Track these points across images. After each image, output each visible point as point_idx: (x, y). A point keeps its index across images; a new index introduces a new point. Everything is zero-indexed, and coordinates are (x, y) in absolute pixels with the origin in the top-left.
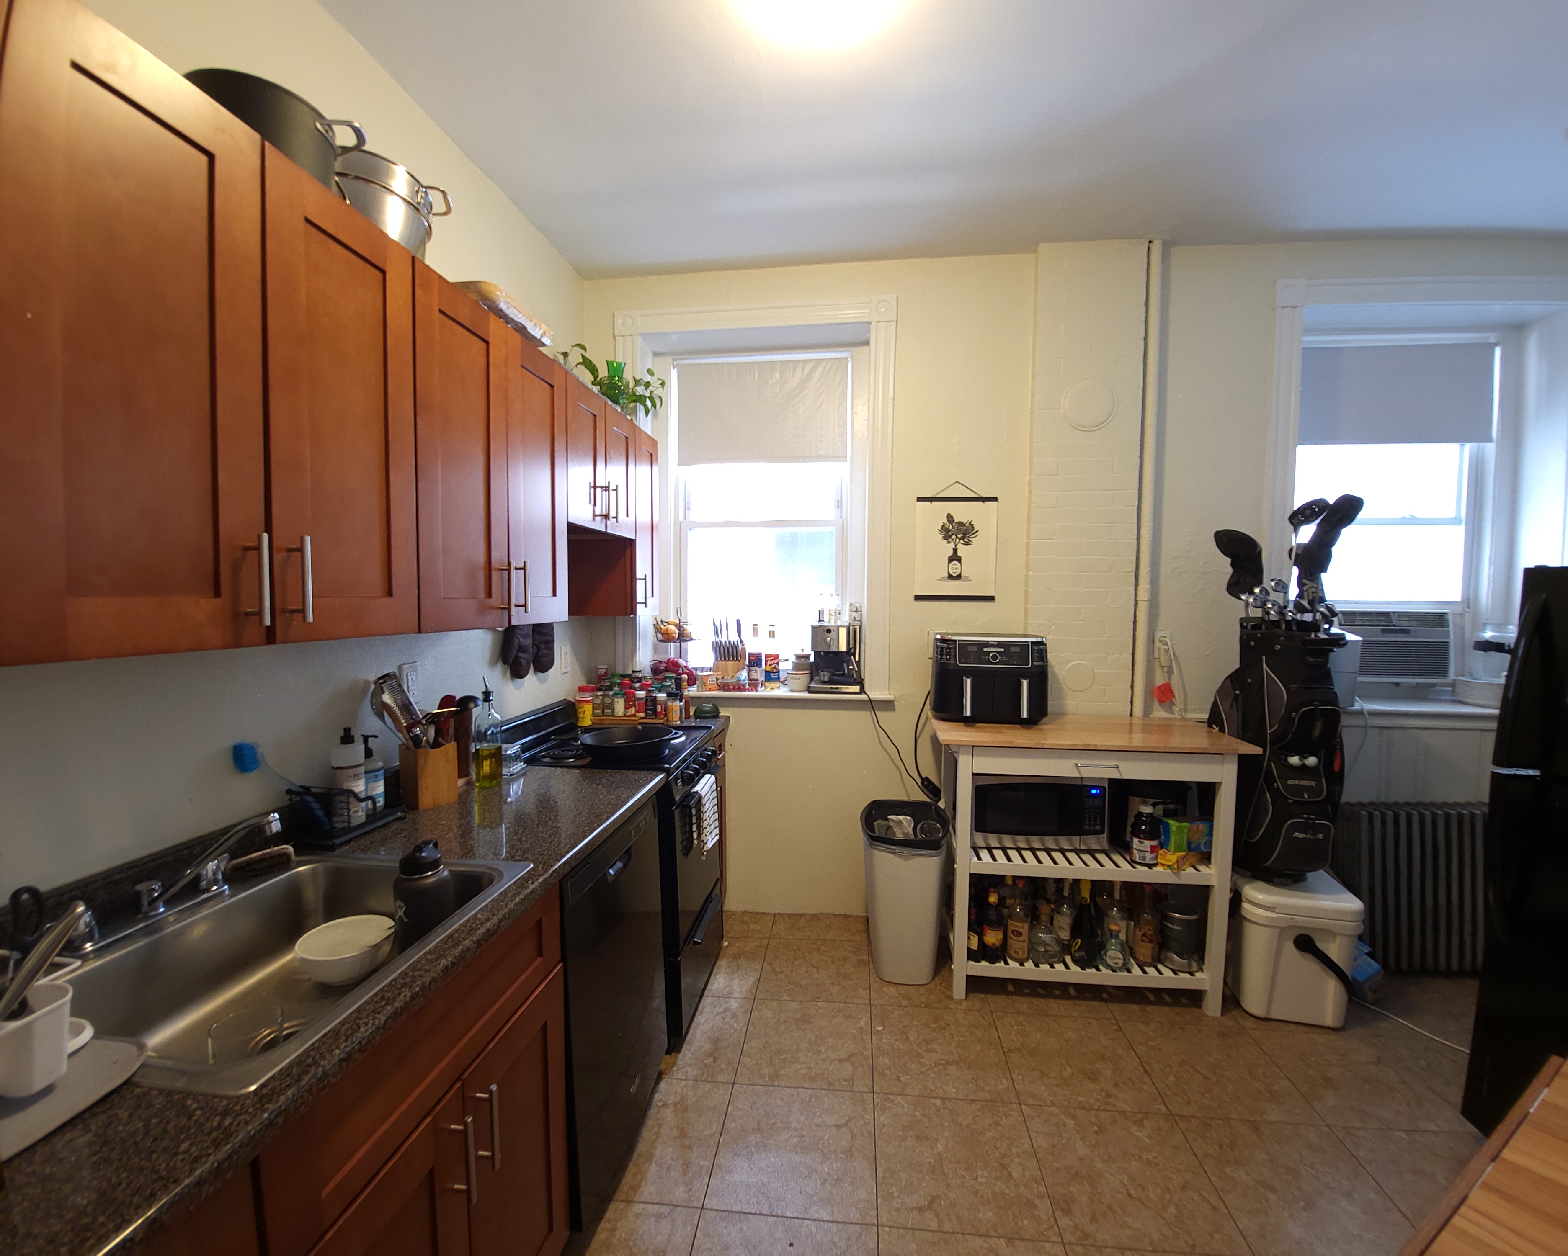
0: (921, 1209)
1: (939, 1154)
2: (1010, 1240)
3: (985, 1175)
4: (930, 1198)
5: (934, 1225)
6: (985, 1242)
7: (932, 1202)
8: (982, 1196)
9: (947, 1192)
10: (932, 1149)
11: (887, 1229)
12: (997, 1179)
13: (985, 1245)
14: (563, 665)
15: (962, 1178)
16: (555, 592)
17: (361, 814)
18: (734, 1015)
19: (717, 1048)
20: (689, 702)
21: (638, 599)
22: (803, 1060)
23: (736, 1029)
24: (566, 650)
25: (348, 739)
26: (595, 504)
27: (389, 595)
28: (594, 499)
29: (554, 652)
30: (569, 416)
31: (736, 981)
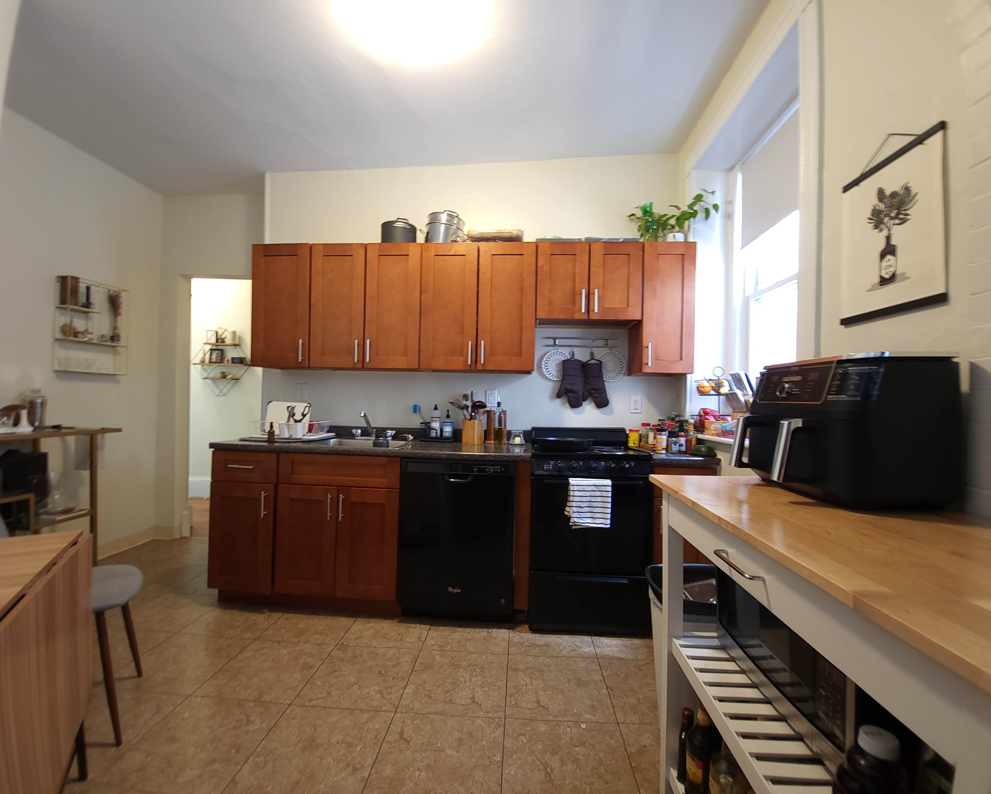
0: (401, 734)
1: (444, 750)
2: (366, 781)
3: (421, 777)
4: (408, 740)
5: (389, 738)
6: (369, 765)
7: (405, 740)
8: (403, 770)
9: (411, 749)
10: (449, 747)
11: (392, 715)
12: (416, 785)
13: (367, 765)
14: (632, 407)
15: (422, 762)
16: (520, 355)
17: (433, 434)
18: (574, 650)
19: (539, 646)
20: (694, 443)
21: (644, 361)
22: (534, 682)
23: (560, 652)
24: (636, 399)
25: (436, 408)
26: (575, 305)
27: (406, 356)
28: (574, 302)
29: (606, 396)
30: (540, 264)
31: (616, 649)
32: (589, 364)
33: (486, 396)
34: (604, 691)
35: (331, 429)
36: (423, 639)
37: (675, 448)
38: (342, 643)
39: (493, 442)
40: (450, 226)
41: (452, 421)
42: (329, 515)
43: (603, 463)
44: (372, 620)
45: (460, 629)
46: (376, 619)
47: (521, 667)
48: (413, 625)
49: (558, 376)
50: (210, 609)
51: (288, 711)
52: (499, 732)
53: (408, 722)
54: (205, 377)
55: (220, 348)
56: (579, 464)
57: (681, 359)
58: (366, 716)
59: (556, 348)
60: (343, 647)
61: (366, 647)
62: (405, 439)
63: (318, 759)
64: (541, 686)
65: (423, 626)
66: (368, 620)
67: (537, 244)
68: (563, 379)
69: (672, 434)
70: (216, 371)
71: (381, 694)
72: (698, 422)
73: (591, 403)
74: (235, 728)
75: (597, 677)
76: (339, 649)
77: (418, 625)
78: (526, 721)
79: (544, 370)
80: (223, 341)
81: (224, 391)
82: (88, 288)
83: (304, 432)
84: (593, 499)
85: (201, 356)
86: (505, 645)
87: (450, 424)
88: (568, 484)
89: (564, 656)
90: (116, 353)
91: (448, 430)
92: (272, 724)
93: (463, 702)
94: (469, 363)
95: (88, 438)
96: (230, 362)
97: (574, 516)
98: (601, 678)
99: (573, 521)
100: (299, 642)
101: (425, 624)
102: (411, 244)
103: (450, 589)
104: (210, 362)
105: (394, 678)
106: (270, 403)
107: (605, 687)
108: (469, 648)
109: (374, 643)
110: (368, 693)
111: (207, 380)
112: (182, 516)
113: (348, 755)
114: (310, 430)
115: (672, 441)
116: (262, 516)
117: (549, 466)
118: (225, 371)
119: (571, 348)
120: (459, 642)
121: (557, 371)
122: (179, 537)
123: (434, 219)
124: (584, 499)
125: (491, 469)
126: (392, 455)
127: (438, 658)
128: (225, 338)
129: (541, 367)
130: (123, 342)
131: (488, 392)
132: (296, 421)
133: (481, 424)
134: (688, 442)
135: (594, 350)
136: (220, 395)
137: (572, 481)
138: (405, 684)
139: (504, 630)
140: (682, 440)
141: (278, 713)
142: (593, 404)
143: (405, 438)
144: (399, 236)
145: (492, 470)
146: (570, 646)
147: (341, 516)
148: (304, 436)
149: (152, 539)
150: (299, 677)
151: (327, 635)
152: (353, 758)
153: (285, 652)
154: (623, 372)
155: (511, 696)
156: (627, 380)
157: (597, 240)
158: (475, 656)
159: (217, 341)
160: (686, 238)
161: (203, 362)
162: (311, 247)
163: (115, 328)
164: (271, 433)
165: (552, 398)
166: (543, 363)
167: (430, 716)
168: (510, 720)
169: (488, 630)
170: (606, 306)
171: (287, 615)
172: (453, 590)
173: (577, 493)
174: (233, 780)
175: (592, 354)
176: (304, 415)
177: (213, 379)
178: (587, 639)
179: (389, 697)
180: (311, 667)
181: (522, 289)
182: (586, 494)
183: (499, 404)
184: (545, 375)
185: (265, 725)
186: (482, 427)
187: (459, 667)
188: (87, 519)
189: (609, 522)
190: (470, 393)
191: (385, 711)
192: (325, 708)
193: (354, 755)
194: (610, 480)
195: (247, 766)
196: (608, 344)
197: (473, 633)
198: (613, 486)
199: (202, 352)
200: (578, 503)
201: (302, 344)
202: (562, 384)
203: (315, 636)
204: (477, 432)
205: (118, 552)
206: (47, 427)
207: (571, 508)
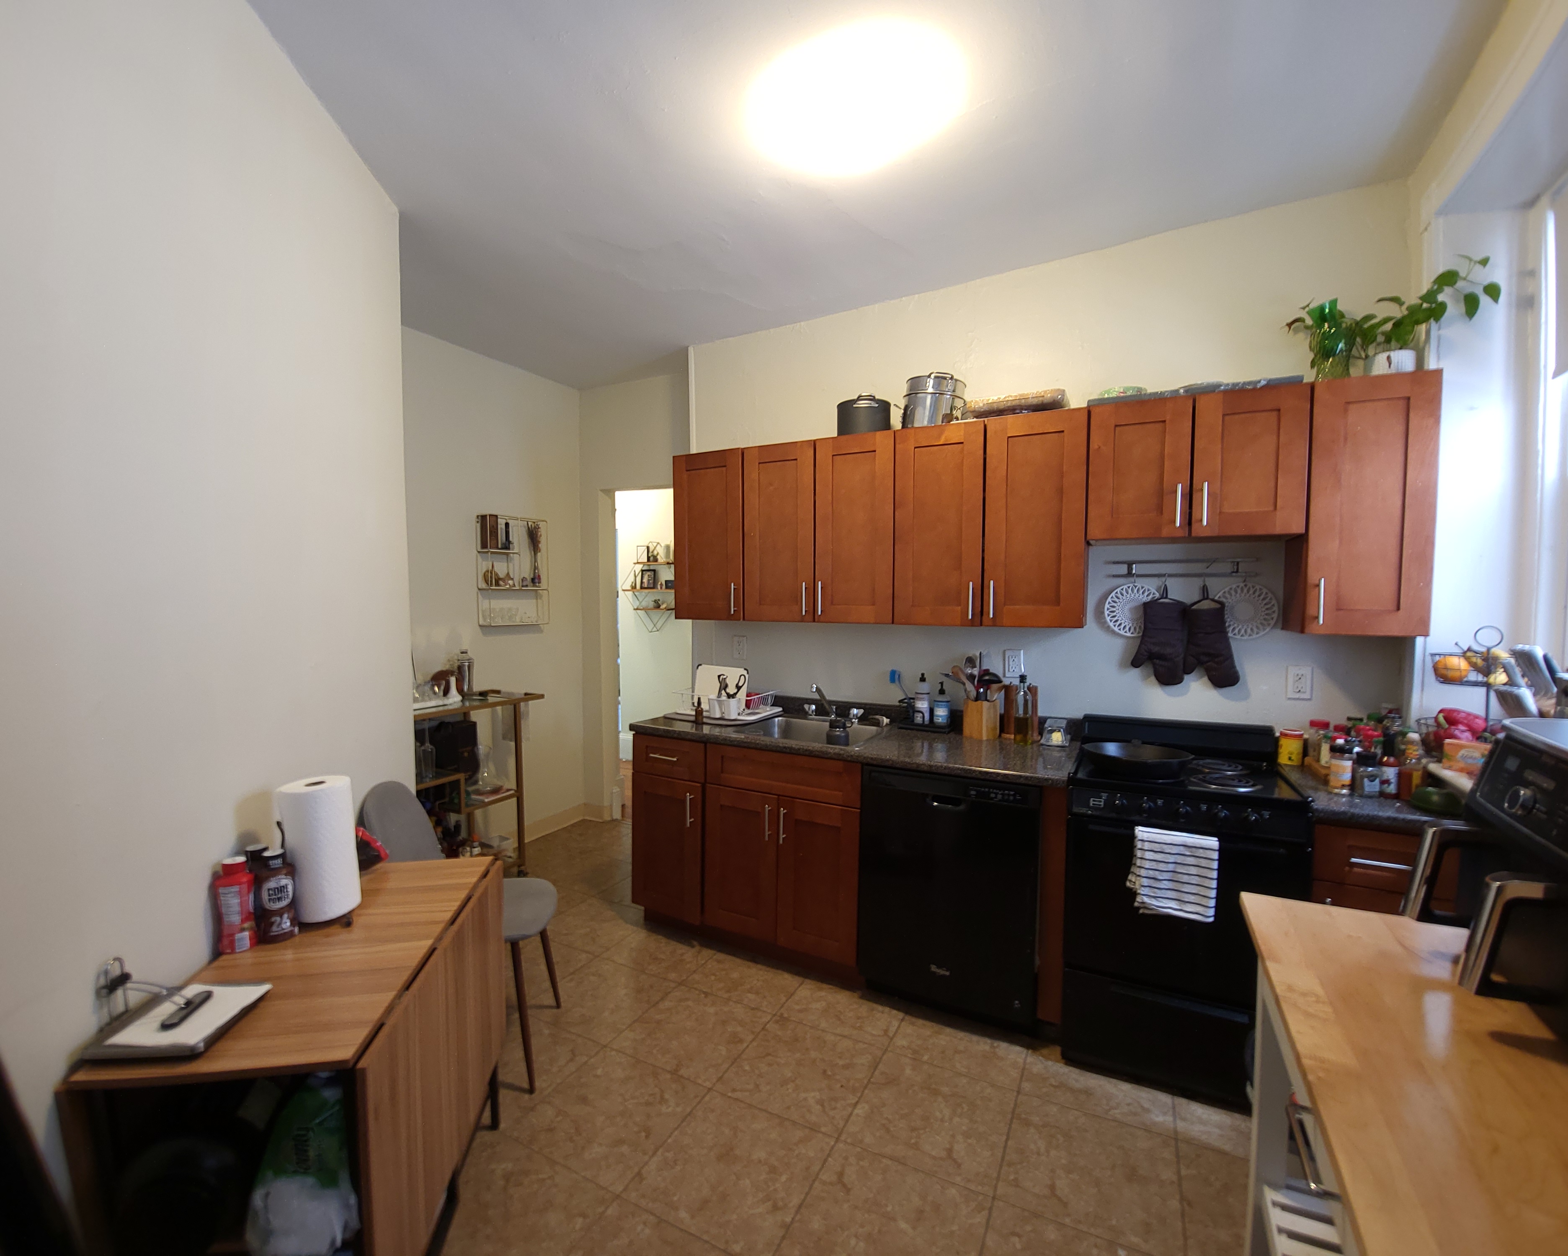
0: (841, 1175)
1: (894, 1219)
2: (787, 1227)
4: (849, 1187)
5: (824, 1177)
6: (793, 1206)
7: (844, 1186)
8: (836, 1230)
9: (851, 1203)
10: (903, 1217)
11: (832, 1143)
13: (791, 1206)
14: (1290, 688)
15: (862, 1226)
16: (1057, 602)
17: (918, 719)
18: (1135, 1114)
19: (1072, 1090)
20: (1416, 778)
21: (1310, 611)
22: (1053, 1153)
23: (1110, 1110)
24: (1300, 672)
25: (923, 679)
26: (1162, 513)
27: (873, 604)
28: (1160, 509)
29: (1234, 667)
30: (1094, 446)
31: (1217, 1131)
32: (1196, 610)
33: (1004, 660)
34: (1174, 1204)
35: (777, 701)
36: (891, 1034)
37: (1371, 787)
38: (782, 1014)
39: (1012, 736)
40: (941, 395)
41: (949, 699)
42: (767, 833)
43: (1204, 807)
44: (825, 986)
45: (948, 1030)
46: (831, 986)
47: (1035, 1119)
48: (880, 1008)
49: (1135, 629)
50: (635, 928)
51: (707, 1098)
52: (980, 1219)
53: (852, 1160)
54: (636, 608)
55: (652, 568)
56: (1155, 803)
57: (1398, 609)
58: (799, 1134)
59: (1132, 579)
60: (782, 1020)
61: (811, 1027)
62: (877, 724)
63: (734, 1177)
64: (1063, 1161)
65: (894, 1012)
66: (819, 984)
67: (1089, 411)
68: (1143, 636)
69: (1362, 760)
70: (648, 598)
71: (822, 1105)
72: (1432, 737)
73: (1202, 677)
74: (648, 1104)
75: (1168, 1175)
76: (777, 1022)
77: (887, 1009)
78: (1026, 1214)
79: (1108, 619)
80: (656, 560)
81: (659, 625)
82: (507, 525)
83: (739, 708)
84: (1180, 869)
85: (631, 579)
86: (1015, 1074)
87: (944, 703)
88: (1133, 837)
89: (1114, 1120)
90: (537, 595)
91: (941, 713)
92: (688, 1110)
93: (934, 1153)
94: (970, 617)
95: (512, 707)
96: (664, 587)
97: (1142, 893)
98: (1175, 1178)
99: (1141, 901)
100: (729, 999)
101: (899, 1010)
102: (878, 434)
103: (933, 968)
104: (642, 588)
105: (842, 1086)
106: (700, 667)
107: (1178, 1197)
108: (958, 1065)
109: (823, 1025)
110: (805, 1099)
111: (638, 611)
112: (612, 793)
113: (770, 1184)
114: (748, 704)
115: (1365, 774)
116: (688, 825)
117: (1098, 802)
118: (657, 598)
119: (1163, 579)
120: (943, 1052)
121: (1132, 620)
122: (609, 819)
123: (915, 385)
124: (1162, 867)
125: (997, 796)
126: (849, 759)
127: (908, 1071)
128: (658, 554)
129: (1103, 613)
130: (544, 584)
131: (1008, 654)
132: (730, 696)
133: (995, 707)
134: (1403, 778)
135: (1211, 582)
136: (653, 630)
137: (1141, 832)
138: (857, 1099)
139: (1018, 1049)
140: (1390, 773)
141: (696, 1097)
142: (1206, 679)
143: (877, 721)
144: (862, 421)
145: (1000, 797)
146: (1129, 1105)
147: (782, 836)
148: (739, 714)
149: (581, 818)
150: (724, 1053)
151: (765, 997)
152: (775, 1190)
153: (712, 1010)
154: (1272, 622)
155: (1010, 1165)
156: (1281, 639)
157: (1210, 390)
158: (965, 1081)
159: (648, 558)
160: (1420, 361)
161: (634, 587)
162: (743, 451)
163: (535, 568)
164: (699, 712)
165: (1122, 665)
166: (1107, 606)
167: (884, 1160)
168: (1001, 1204)
169: (993, 1041)
170: (1227, 509)
171: (721, 956)
172: (938, 971)
173: (1149, 855)
174: (639, 1174)
175: (1204, 589)
176: (739, 688)
177: (645, 609)
178: (1164, 1098)
179: (831, 1113)
180: (741, 1041)
181: (1060, 492)
182: (1169, 859)
183: (1023, 678)
184: (1109, 627)
185: (679, 1109)
186: (995, 711)
187: (935, 1093)
188: (515, 800)
189: (1212, 912)
190: (978, 654)
191: (824, 1134)
192: (750, 1106)
193: (778, 1185)
194: (1216, 839)
195: (655, 1159)
196: (1240, 570)
197: (967, 1041)
198: (1221, 850)
199: (633, 572)
200: (1151, 872)
201: (734, 589)
202: (1141, 643)
203: (749, 995)
204: (987, 721)
205: (547, 833)
206: (475, 694)
207: (1138, 878)
